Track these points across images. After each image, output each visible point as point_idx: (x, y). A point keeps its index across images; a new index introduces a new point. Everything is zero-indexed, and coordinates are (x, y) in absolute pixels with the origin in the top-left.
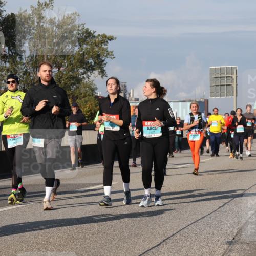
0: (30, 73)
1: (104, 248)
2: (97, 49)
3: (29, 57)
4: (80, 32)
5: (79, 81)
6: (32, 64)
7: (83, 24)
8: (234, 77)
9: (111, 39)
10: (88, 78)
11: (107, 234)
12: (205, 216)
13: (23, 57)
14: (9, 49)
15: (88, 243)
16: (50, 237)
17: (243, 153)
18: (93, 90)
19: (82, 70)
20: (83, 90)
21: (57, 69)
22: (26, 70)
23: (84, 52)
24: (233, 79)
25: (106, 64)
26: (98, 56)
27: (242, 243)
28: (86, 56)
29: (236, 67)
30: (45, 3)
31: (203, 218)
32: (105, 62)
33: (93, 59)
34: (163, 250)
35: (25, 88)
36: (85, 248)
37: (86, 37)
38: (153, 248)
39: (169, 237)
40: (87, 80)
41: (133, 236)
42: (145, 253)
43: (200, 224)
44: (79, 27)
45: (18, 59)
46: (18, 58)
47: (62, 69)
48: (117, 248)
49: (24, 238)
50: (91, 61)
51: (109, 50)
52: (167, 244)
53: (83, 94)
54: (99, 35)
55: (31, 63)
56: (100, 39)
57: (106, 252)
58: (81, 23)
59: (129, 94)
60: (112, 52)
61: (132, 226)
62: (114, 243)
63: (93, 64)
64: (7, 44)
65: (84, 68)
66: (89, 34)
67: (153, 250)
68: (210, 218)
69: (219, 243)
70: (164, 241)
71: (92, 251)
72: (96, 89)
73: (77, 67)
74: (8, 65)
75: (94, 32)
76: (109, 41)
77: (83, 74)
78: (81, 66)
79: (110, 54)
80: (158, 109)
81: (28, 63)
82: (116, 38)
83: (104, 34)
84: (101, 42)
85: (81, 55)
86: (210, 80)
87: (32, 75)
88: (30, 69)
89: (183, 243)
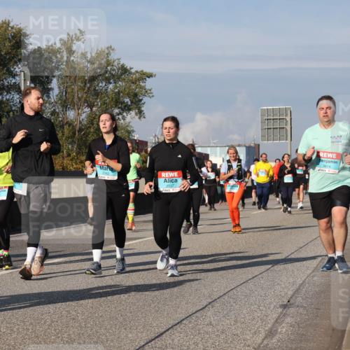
0: (58, 113)
1: (142, 311)
2: (133, 87)
3: (57, 96)
4: (115, 68)
6: (61, 103)
7: (119, 60)
8: (288, 119)
9: (150, 76)
10: (124, 120)
12: (256, 276)
13: (51, 96)
15: (123, 305)
17: (292, 205)
18: (129, 132)
19: (117, 111)
21: (89, 109)
22: (54, 110)
23: (119, 91)
24: (287, 122)
25: (143, 104)
26: (136, 95)
27: (298, 306)
28: (121, 94)
29: (290, 108)
31: (253, 278)
32: (143, 102)
33: (129, 97)
34: (209, 314)
36: (120, 310)
37: (122, 74)
38: (197, 311)
39: (216, 300)
40: (122, 121)
41: (175, 297)
42: (188, 317)
43: (250, 284)
44: (114, 62)
46: (45, 96)
47: (94, 109)
48: (157, 311)
50: (127, 100)
51: (147, 87)
52: (212, 307)
54: (137, 72)
56: (138, 75)
57: (144, 315)
58: (115, 58)
60: (150, 90)
62: (153, 305)
63: (129, 103)
64: (32, 81)
65: (119, 108)
66: (125, 70)
67: (197, 314)
68: (262, 278)
69: (272, 306)
70: (210, 303)
71: (128, 314)
72: (133, 131)
73: (112, 107)
75: (131, 69)
76: (147, 79)
77: (118, 115)
78: (116, 106)
79: (147, 92)
80: (180, 156)
81: (56, 103)
82: (155, 75)
83: (142, 71)
84: (139, 80)
85: (116, 93)
86: (261, 123)
87: (61, 116)
88: (59, 109)
89: (232, 306)
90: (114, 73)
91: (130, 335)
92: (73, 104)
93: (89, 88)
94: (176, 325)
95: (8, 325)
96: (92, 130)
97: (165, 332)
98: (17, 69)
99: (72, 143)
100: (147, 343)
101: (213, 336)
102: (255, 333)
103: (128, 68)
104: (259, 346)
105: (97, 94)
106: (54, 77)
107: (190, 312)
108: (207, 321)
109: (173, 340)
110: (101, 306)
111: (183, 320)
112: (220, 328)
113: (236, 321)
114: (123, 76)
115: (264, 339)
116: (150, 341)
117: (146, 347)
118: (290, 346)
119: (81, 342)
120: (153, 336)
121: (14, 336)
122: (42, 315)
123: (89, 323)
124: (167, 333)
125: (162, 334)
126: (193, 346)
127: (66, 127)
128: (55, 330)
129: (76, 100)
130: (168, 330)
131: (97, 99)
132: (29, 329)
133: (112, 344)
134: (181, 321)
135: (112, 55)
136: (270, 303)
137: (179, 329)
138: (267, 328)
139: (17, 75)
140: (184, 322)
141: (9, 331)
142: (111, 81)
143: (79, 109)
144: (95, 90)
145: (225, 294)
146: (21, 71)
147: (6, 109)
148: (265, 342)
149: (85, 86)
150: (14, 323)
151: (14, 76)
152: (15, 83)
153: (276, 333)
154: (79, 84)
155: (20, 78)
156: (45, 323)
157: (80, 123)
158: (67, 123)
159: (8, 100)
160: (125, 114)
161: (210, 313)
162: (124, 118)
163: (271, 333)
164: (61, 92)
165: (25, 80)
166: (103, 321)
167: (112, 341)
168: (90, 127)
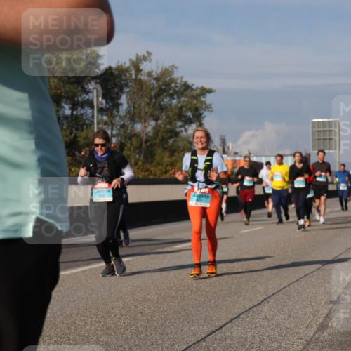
0: (127, 126)
1: (204, 305)
2: (195, 102)
3: (126, 110)
4: (178, 85)
5: (177, 134)
7: (182, 77)
8: (337, 131)
11: (206, 292)
12: (308, 274)
13: (120, 110)
14: (107, 103)
15: (186, 300)
16: (148, 294)
19: (179, 124)
20: (181, 144)
21: (155, 122)
22: (124, 123)
23: (182, 106)
24: (336, 133)
25: (204, 117)
26: (197, 109)
28: (184, 109)
29: (339, 121)
30: (144, 56)
31: (305, 276)
32: (203, 115)
33: (191, 111)
34: (265, 309)
35: (123, 141)
37: (184, 90)
38: (253, 307)
39: (271, 296)
40: (184, 133)
41: (233, 293)
42: (245, 312)
43: (303, 282)
44: (177, 79)
45: (115, 112)
46: (115, 110)
47: (159, 122)
48: (216, 306)
49: (121, 294)
50: (189, 114)
51: (208, 102)
52: (268, 303)
53: (182, 148)
54: (197, 88)
55: (128, 116)
56: (199, 91)
57: (205, 310)
58: (178, 76)
59: (228, 148)
60: (210, 105)
61: (232, 284)
62: (213, 301)
63: (191, 116)
64: (104, 97)
65: (182, 121)
66: (187, 87)
67: (254, 309)
68: (313, 276)
69: (323, 302)
70: (265, 299)
71: (191, 309)
73: (175, 120)
74: (105, 118)
75: (193, 85)
76: (207, 94)
77: (181, 127)
78: (179, 120)
79: (208, 107)
81: (125, 116)
82: (214, 91)
83: (203, 87)
84: (199, 95)
85: (178, 107)
86: (312, 134)
87: (129, 128)
88: (127, 122)
89: (285, 302)
90: (177, 89)
91: (192, 328)
92: (140, 118)
93: (154, 103)
94: (234, 319)
95: (82, 318)
96: (157, 141)
97: (224, 325)
98: (91, 87)
99: (139, 153)
100: (208, 335)
101: (269, 329)
102: (307, 327)
103: (190, 85)
104: (311, 339)
105: (162, 108)
106: (123, 93)
107: (247, 307)
108: (263, 316)
109: (231, 333)
110: (166, 301)
111: (241, 314)
112: (275, 322)
113: (289, 316)
114: (185, 93)
115: (315, 333)
116: (211, 334)
117: (207, 339)
118: (340, 339)
119: (149, 334)
120: (213, 329)
121: (87, 327)
122: (113, 309)
123: (155, 316)
124: (226, 326)
125: (222, 327)
126: (251, 338)
127: (134, 139)
128: (124, 323)
129: (142, 114)
130: (227, 324)
131: (161, 113)
132: (100, 322)
133: (176, 336)
134: (239, 315)
135: (176, 72)
136: (322, 300)
137: (237, 323)
138: (318, 323)
139: (90, 92)
140: (242, 316)
141: (83, 324)
142: (175, 97)
143: (145, 122)
144: (160, 105)
145: (279, 291)
146: (94, 89)
147: (81, 123)
148: (317, 335)
149: (151, 101)
150: (87, 316)
151: (87, 92)
152: (88, 99)
153: (327, 327)
154: (146, 99)
155: (93, 94)
156: (115, 316)
157: (147, 134)
158: (135, 134)
159: (82, 115)
160: (187, 127)
161: (265, 307)
162: (186, 130)
163: (322, 327)
164: (129, 107)
165: (97, 96)
166: (168, 315)
167: (176, 333)
168: (155, 139)
